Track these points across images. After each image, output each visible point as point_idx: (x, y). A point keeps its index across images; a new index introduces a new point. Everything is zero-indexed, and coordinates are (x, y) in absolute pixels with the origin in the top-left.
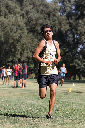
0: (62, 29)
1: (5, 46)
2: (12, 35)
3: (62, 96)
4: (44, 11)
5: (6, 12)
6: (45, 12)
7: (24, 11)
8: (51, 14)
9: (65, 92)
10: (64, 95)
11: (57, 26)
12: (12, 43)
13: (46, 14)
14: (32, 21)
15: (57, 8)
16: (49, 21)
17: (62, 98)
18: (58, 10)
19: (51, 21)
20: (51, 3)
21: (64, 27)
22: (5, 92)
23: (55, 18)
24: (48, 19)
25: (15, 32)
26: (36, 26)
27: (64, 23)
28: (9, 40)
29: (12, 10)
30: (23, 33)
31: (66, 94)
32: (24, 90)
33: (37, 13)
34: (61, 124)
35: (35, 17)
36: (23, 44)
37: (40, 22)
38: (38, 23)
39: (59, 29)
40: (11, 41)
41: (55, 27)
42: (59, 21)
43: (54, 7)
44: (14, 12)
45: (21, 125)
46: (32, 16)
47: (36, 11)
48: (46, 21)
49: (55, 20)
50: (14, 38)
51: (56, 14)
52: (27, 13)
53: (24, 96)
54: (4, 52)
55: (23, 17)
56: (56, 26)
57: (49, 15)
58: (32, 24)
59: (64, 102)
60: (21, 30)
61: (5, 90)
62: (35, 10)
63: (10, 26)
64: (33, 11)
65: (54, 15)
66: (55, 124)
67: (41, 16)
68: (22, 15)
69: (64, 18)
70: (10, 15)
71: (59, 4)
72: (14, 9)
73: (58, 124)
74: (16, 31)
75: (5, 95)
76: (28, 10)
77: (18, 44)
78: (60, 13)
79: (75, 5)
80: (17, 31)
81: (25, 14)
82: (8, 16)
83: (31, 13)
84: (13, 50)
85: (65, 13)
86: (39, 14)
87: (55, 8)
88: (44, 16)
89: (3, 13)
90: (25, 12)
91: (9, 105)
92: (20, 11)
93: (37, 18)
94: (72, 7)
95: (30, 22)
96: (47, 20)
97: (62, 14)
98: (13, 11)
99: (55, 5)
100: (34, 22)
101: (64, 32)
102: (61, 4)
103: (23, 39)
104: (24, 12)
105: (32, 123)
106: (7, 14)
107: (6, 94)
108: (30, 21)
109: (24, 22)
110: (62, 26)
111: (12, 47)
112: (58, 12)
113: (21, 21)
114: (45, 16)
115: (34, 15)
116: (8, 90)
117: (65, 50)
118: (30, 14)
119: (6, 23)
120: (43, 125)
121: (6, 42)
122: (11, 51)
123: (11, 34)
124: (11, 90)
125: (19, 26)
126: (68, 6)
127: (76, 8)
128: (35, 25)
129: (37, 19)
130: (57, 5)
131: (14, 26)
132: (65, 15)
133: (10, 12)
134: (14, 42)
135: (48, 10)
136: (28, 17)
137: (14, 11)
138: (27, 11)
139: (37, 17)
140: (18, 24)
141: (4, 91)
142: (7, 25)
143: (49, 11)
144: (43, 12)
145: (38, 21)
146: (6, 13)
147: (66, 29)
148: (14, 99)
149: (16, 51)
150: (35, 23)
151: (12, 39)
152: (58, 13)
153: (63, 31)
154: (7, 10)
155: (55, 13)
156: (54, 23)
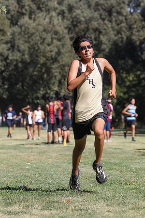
0: (134, 37)
1: (31, 70)
2: (45, 49)
3: (136, 159)
4: (101, 5)
5: (32, 9)
6: (103, 7)
7: (64, 6)
8: (114, 10)
9: (140, 152)
10: (138, 157)
11: (125, 32)
12: (44, 64)
13: (104, 10)
14: (79, 24)
16: (110, 24)
17: (136, 163)
19: (114, 24)
21: (137, 34)
22: (32, 152)
23: (121, 18)
24: (108, 20)
25: (49, 45)
27: (137, 28)
28: (39, 59)
29: (43, 4)
30: (63, 45)
31: (143, 155)
32: (66, 148)
33: (89, 10)
34: (133, 209)
35: (84, 17)
36: (64, 66)
37: (93, 26)
38: (90, 27)
39: (127, 38)
40: (42, 60)
41: (121, 35)
42: (127, 24)
44: (47, 8)
45: (61, 210)
46: (79, 15)
47: (86, 6)
48: (105, 24)
49: (121, 22)
50: (47, 55)
51: (123, 10)
52: (71, 8)
53: (66, 159)
54: (30, 80)
55: (63, 17)
56: (123, 33)
57: (110, 12)
58: (80, 30)
59: (140, 169)
60: (59, 40)
61: (32, 148)
62: (84, 4)
63: (39, 34)
64: (81, 6)
65: (119, 13)
66: (123, 209)
67: (96, 14)
68: (62, 13)
69: (136, 17)
70: (39, 13)
72: (46, 3)
73: (129, 209)
74: (50, 43)
75: (32, 158)
76: (72, 4)
77: (54, 66)
78: (129, 9)
80: (52, 42)
81: (66, 11)
82: (35, 15)
83: (76, 9)
84: (45, 76)
85: (138, 10)
86: (92, 10)
88: (101, 15)
89: (26, 10)
90: (66, 7)
91: (40, 175)
92: (57, 6)
93: (87, 18)
95: (75, 26)
96: (106, 22)
97: (134, 11)
98: (44, 6)
100: (83, 26)
101: (138, 43)
103: (63, 56)
104: (64, 8)
105: (82, 207)
106: (34, 12)
107: (33, 155)
108: (75, 23)
109: (66, 26)
110: (134, 33)
111: (43, 71)
112: (126, 6)
113: (60, 25)
114: (103, 14)
115: (82, 12)
116: (37, 148)
117: (139, 75)
118: (75, 12)
119: (33, 28)
120: (102, 212)
121: (34, 62)
122: (43, 79)
123: (42, 47)
124: (44, 148)
125: (56, 33)
128: (85, 30)
129: (89, 19)
131: (47, 33)
132: (139, 13)
133: (39, 8)
134: (47, 62)
135: (107, 3)
136: (71, 17)
137: (47, 5)
138: (69, 5)
139: (88, 16)
140: (54, 29)
141: (30, 150)
142: (34, 31)
143: (109, 5)
144: (100, 7)
145: (90, 24)
146: (32, 11)
147: (142, 38)
148: (48, 164)
149: (51, 79)
150: (85, 27)
151: (43, 56)
152: (127, 9)
153: (136, 42)
154: (35, 4)
155: (122, 8)
156: (120, 26)
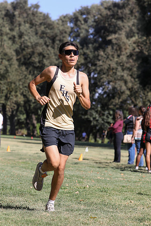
15: (67, 30)
18: (68, 33)
20: (57, 21)
26: (33, 57)
43: (61, 28)
71: (69, 24)
79: (93, 28)
87: (63, 30)
94: (90, 30)
99: (63, 25)
102: (72, 25)
126: (83, 29)
127: (95, 31)
130: (66, 26)
